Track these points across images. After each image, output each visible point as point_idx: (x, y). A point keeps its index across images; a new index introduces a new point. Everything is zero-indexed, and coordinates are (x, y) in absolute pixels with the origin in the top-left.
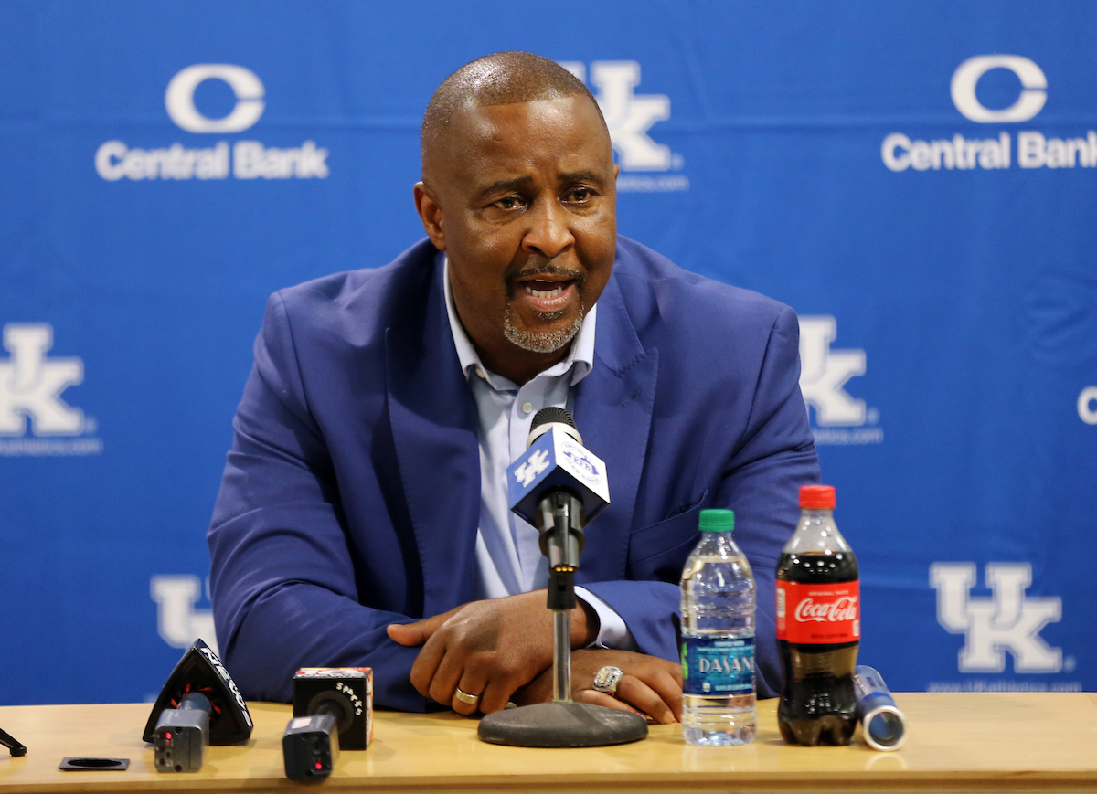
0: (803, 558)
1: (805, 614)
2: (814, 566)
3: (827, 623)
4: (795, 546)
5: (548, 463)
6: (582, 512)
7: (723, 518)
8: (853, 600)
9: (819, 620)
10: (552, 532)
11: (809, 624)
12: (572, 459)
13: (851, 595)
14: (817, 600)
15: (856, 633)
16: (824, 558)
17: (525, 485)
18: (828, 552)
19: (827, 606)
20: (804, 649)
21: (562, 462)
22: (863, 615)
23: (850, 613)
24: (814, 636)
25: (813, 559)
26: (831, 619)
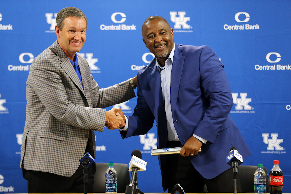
0: (274, 172)
1: (274, 181)
2: (276, 173)
3: (277, 182)
4: (273, 170)
5: (233, 156)
6: (238, 164)
7: (261, 165)
8: (282, 179)
9: (276, 182)
10: (233, 167)
11: (275, 182)
12: (237, 155)
13: (281, 178)
14: (276, 179)
15: (282, 184)
16: (277, 172)
17: (229, 159)
18: (278, 171)
19: (278, 179)
20: (274, 186)
21: (235, 156)
22: (283, 181)
23: (281, 181)
24: (275, 184)
25: (276, 172)
26: (278, 182)
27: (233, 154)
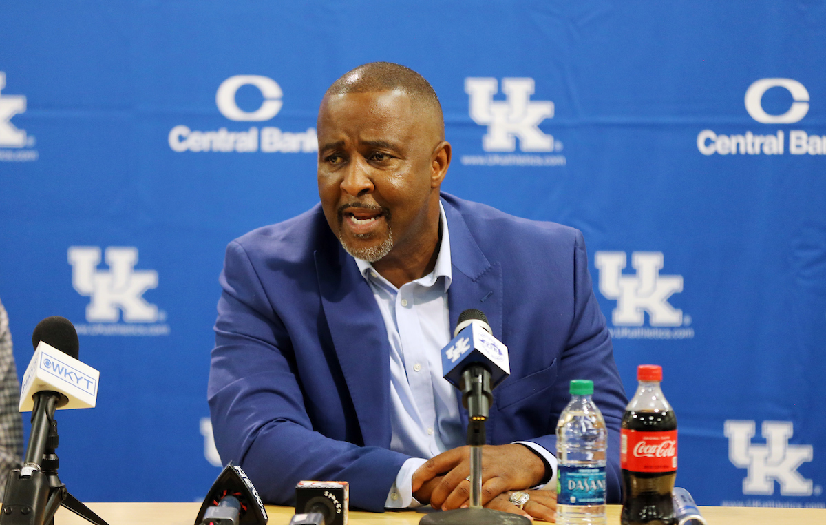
0: (639, 414)
1: (640, 452)
2: (647, 418)
3: (655, 459)
4: (634, 406)
5: (468, 347)
6: (491, 380)
7: (586, 386)
8: (673, 443)
9: (649, 456)
10: (470, 393)
11: (643, 459)
12: (485, 344)
13: (671, 439)
14: (649, 443)
15: (674, 465)
16: (653, 413)
17: (453, 361)
18: (657, 411)
19: (655, 446)
20: (639, 475)
21: (478, 346)
22: (679, 453)
23: (671, 452)
24: (646, 467)
25: (646, 415)
26: (658, 456)
27: (468, 340)
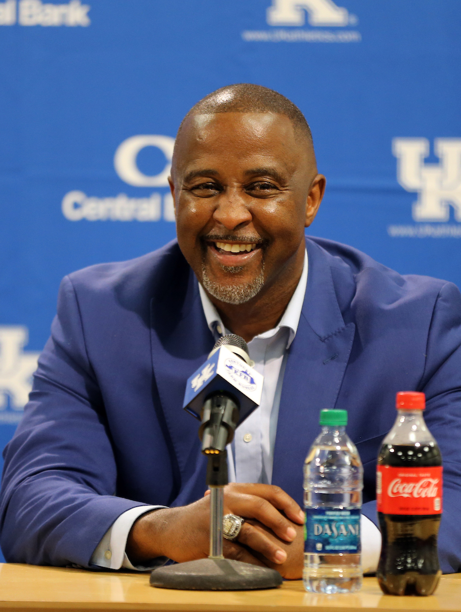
0: (397, 448)
1: (395, 491)
2: (405, 454)
3: (411, 499)
4: (392, 439)
5: (212, 373)
6: (234, 412)
7: (338, 416)
8: (435, 482)
9: (406, 496)
10: (208, 424)
11: (398, 499)
12: (233, 370)
13: (433, 477)
14: (406, 480)
16: (412, 448)
17: (196, 390)
18: (418, 445)
19: (412, 485)
20: (396, 518)
21: (219, 372)
22: (443, 493)
23: (432, 492)
24: (402, 509)
25: (404, 448)
26: (416, 495)
27: (213, 366)
